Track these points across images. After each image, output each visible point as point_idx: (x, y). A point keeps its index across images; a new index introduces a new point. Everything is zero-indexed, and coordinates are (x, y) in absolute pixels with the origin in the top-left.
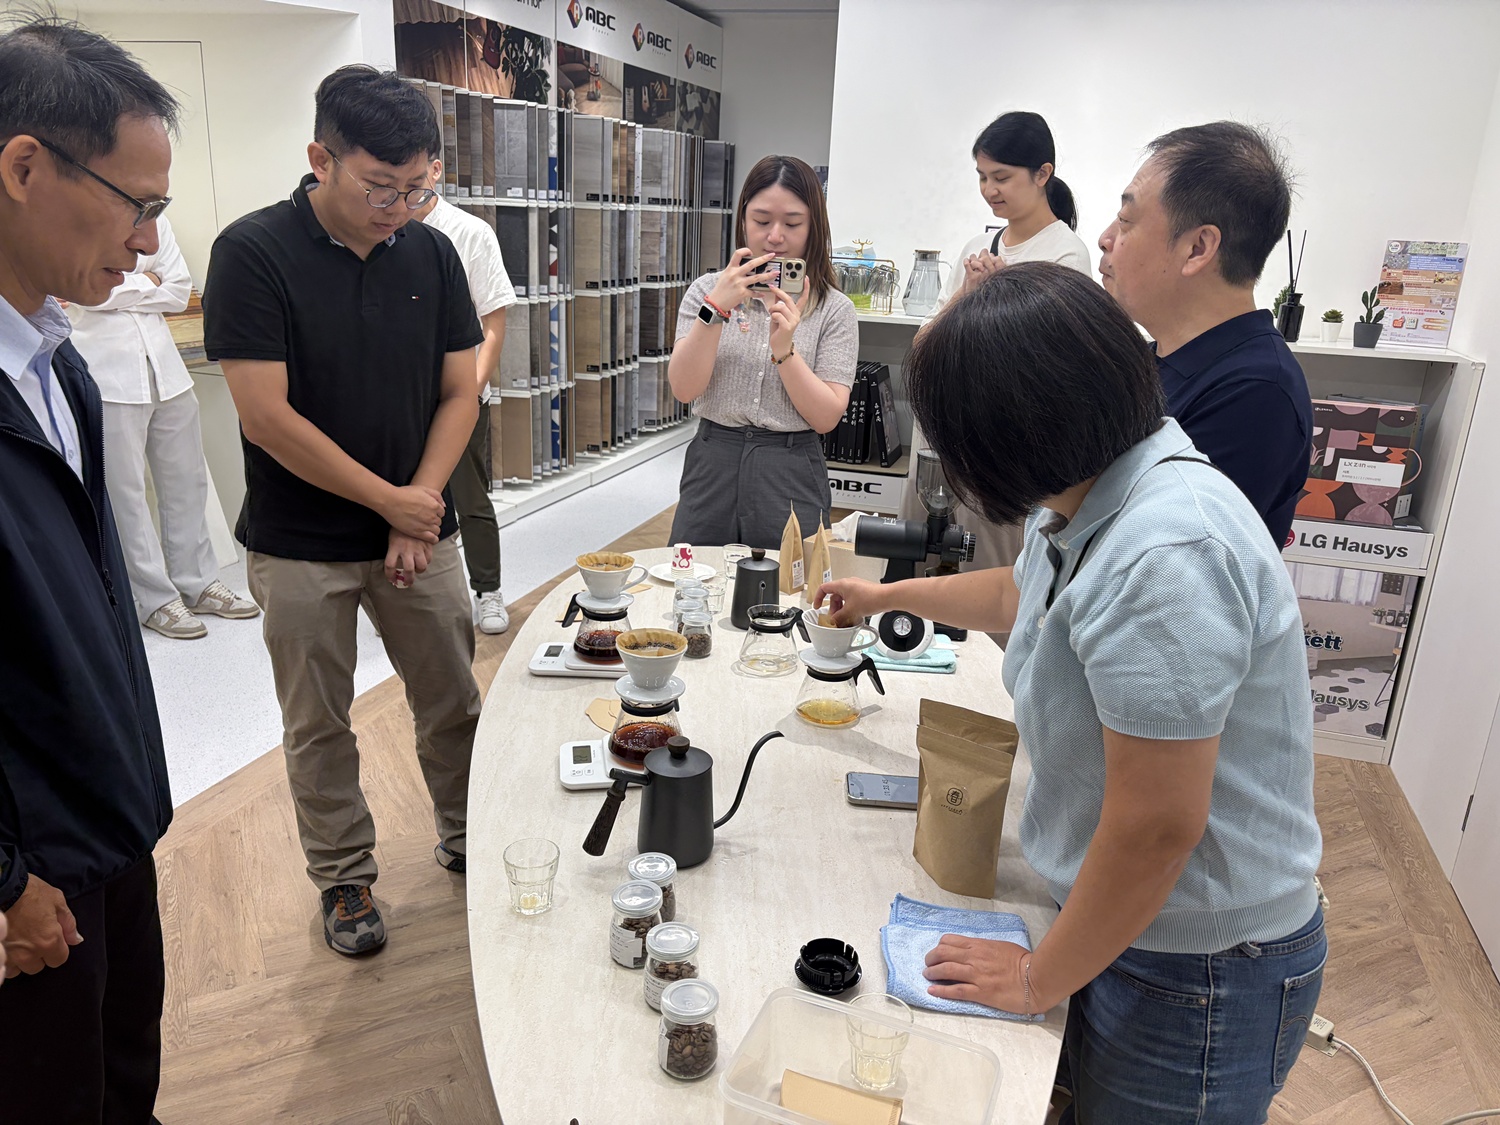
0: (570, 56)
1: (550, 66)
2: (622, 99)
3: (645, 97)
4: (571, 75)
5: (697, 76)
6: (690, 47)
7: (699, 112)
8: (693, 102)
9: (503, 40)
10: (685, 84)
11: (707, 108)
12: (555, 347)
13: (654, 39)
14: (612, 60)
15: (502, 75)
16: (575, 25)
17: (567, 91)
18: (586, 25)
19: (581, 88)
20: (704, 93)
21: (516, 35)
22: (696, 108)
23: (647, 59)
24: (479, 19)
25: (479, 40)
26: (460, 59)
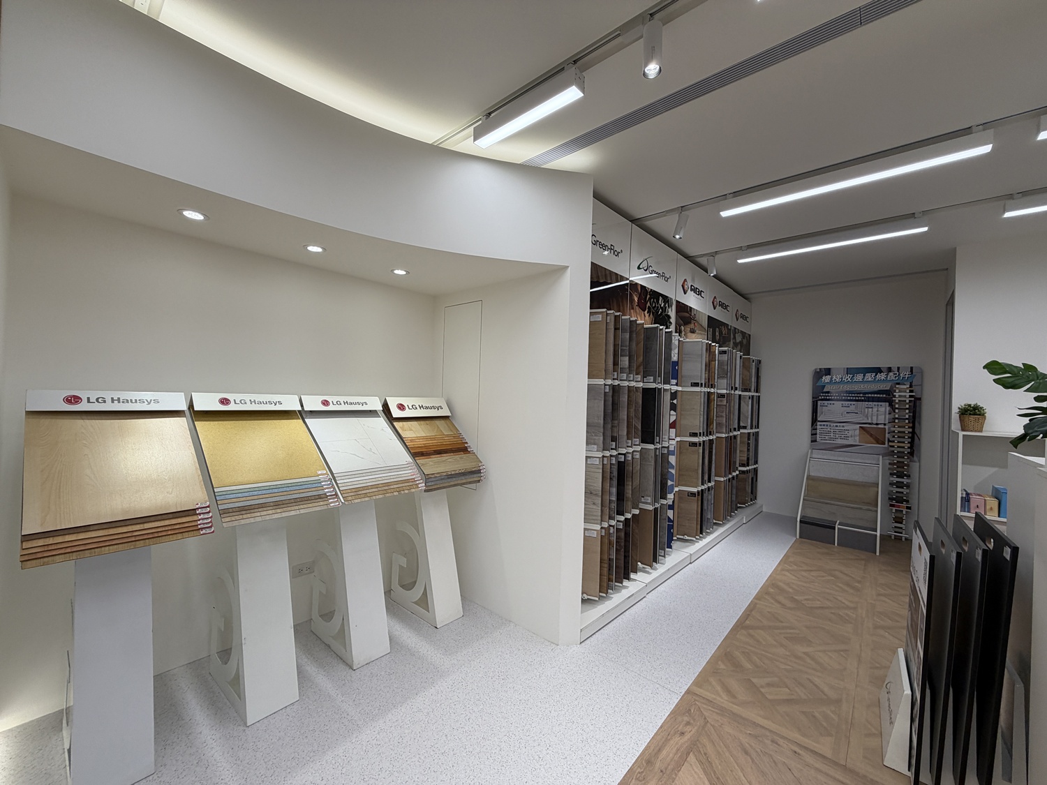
0: (682, 308)
1: (672, 313)
2: (706, 333)
3: (717, 334)
4: (682, 318)
5: (739, 325)
6: (737, 310)
7: (741, 343)
8: (739, 339)
9: (648, 296)
10: (735, 328)
11: (745, 342)
13: (722, 305)
14: (702, 313)
15: (647, 315)
16: (685, 293)
17: (680, 327)
18: (691, 294)
19: (688, 326)
20: (743, 333)
21: (656, 295)
22: (740, 342)
23: (718, 315)
24: (636, 284)
25: (636, 295)
26: (625, 302)
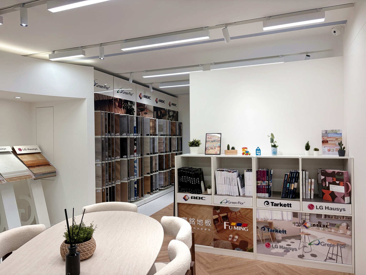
0: (139, 105)
1: (135, 107)
2: (153, 114)
3: (159, 113)
4: (140, 109)
5: (172, 108)
6: (170, 102)
7: (173, 116)
8: (171, 114)
9: (123, 102)
10: (169, 110)
11: (175, 115)
12: (136, 169)
13: (161, 101)
14: (150, 106)
15: (123, 110)
16: (141, 99)
17: (139, 112)
18: (144, 99)
19: (143, 112)
20: (174, 112)
21: (126, 101)
23: (159, 105)
24: (117, 98)
25: (117, 103)
26: (112, 107)
